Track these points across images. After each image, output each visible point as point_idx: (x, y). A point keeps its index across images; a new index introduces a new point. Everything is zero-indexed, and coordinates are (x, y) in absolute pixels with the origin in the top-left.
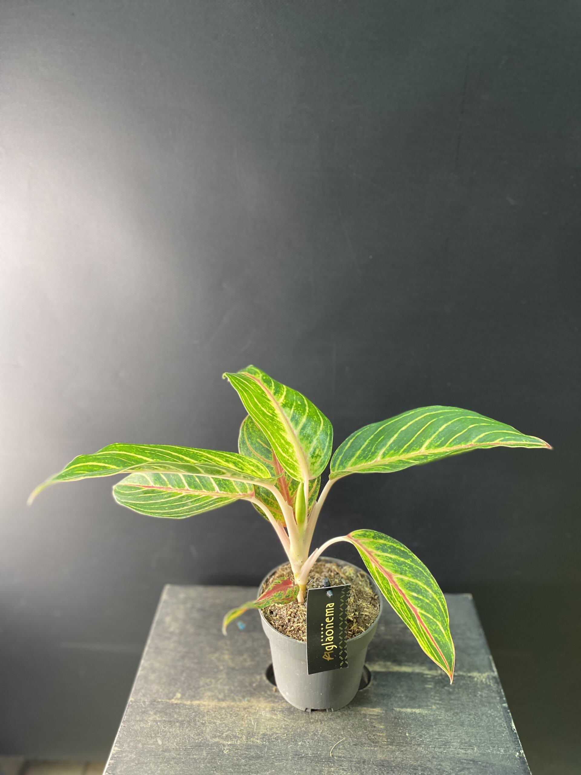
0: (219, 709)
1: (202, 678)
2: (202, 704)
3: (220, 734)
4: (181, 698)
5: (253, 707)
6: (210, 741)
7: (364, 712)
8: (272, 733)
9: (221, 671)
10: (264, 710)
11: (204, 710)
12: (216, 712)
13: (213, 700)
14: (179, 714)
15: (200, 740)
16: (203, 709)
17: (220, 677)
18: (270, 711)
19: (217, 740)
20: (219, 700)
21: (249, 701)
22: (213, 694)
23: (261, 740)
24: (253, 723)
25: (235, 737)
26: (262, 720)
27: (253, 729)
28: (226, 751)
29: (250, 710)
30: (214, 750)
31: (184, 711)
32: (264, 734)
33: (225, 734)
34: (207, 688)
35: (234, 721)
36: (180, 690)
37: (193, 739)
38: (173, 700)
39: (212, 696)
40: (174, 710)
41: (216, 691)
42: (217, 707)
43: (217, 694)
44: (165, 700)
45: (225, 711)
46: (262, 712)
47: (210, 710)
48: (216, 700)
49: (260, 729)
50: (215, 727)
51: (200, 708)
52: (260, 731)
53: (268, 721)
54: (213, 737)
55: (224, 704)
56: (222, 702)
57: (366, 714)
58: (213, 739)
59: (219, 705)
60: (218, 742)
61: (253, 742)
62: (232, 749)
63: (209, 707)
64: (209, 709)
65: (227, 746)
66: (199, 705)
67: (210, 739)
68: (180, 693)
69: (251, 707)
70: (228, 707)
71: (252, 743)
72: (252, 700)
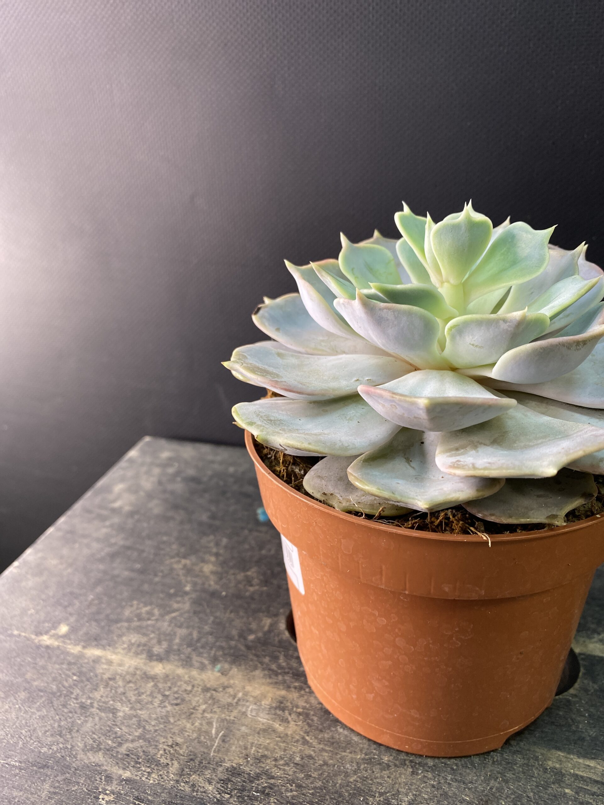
0: (142, 678)
1: (135, 602)
2: (106, 660)
3: (114, 745)
4: (65, 636)
5: (230, 690)
6: (79, 756)
7: (558, 766)
8: (258, 771)
9: (186, 593)
10: (255, 704)
11: (104, 674)
12: (131, 685)
13: (137, 654)
14: (42, 671)
15: (55, 748)
16: (103, 669)
17: (176, 606)
18: (271, 708)
19: (99, 758)
20: (151, 657)
21: (224, 673)
22: (144, 640)
23: (219, 786)
24: (214, 731)
25: (152, 761)
26: (243, 729)
27: (209, 748)
28: (107, 798)
29: (219, 695)
30: (76, 787)
31: (57, 666)
32: (235, 769)
33: (125, 746)
34: (136, 624)
35: (167, 716)
36: (72, 619)
37: (39, 742)
38: (45, 637)
39: (139, 646)
40: (34, 658)
41: (152, 635)
42: (138, 672)
43: (155, 641)
44: (27, 635)
45: (155, 686)
46: (248, 707)
47: (118, 677)
48: (144, 656)
49: (228, 751)
50: (109, 723)
51: (97, 666)
52: (226, 758)
53: (259, 733)
54: (92, 749)
55: (158, 669)
56: (154, 663)
57: (564, 771)
58: (90, 754)
59: (147, 669)
60: (97, 765)
61: (193, 785)
62: (125, 795)
63: (120, 670)
64: (117, 674)
65: (115, 782)
66: (97, 660)
67: (81, 752)
68: (68, 625)
69: (225, 688)
70: (166, 677)
71: (188, 789)
72: (235, 670)
